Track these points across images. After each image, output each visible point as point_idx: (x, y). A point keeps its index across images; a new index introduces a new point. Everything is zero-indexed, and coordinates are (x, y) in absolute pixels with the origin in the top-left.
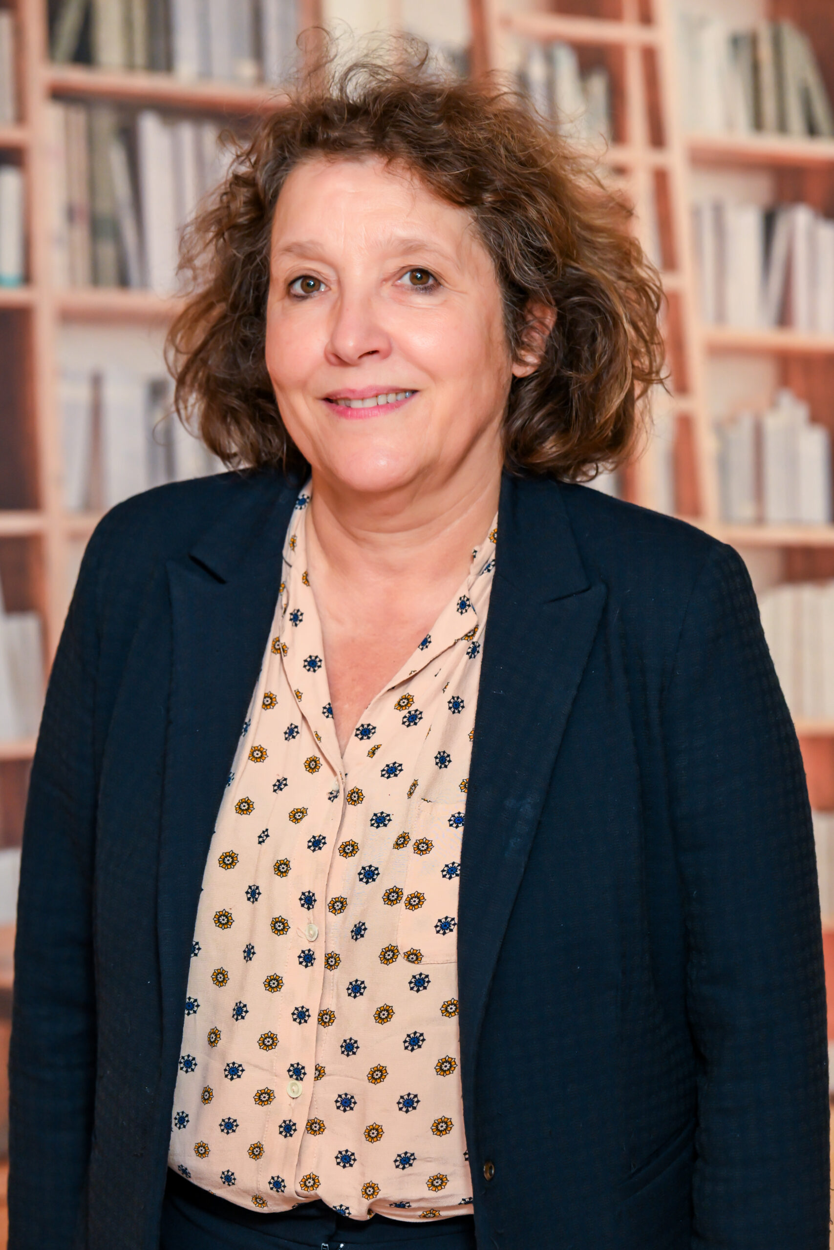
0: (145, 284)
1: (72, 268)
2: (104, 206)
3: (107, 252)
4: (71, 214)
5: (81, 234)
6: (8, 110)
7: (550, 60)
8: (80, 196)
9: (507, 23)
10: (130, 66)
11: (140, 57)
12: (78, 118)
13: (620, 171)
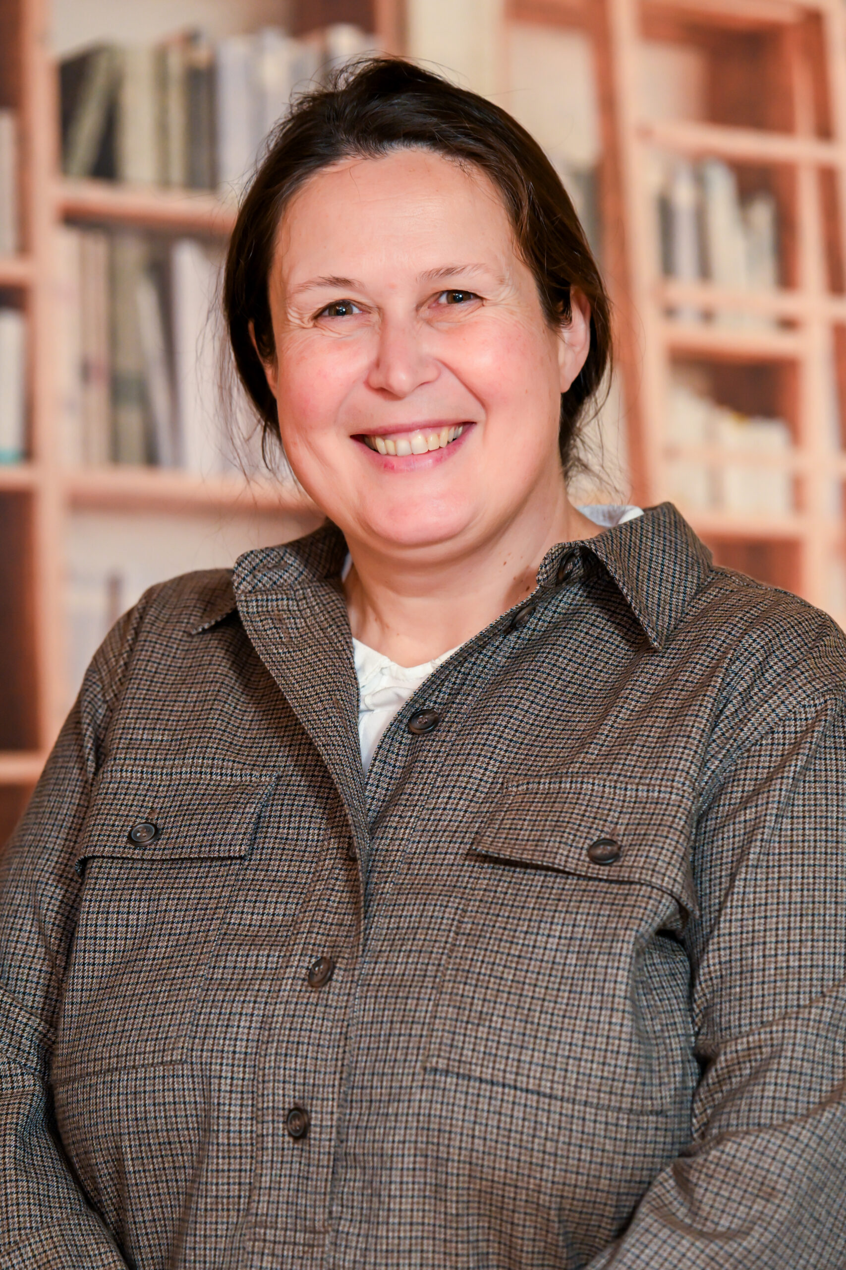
0: (178, 461)
1: (85, 443)
2: (128, 363)
3: (132, 421)
4: (86, 371)
5: (98, 396)
6: (8, 238)
7: (700, 181)
8: (98, 349)
9: (646, 133)
10: (164, 183)
11: (177, 172)
12: (97, 248)
13: (788, 324)
